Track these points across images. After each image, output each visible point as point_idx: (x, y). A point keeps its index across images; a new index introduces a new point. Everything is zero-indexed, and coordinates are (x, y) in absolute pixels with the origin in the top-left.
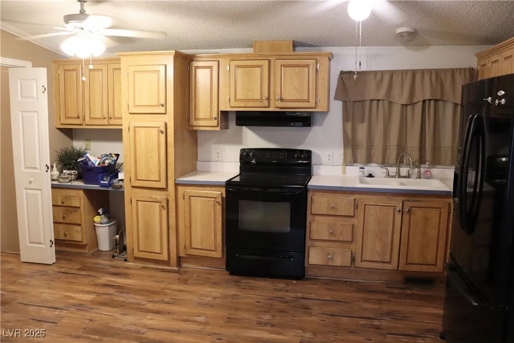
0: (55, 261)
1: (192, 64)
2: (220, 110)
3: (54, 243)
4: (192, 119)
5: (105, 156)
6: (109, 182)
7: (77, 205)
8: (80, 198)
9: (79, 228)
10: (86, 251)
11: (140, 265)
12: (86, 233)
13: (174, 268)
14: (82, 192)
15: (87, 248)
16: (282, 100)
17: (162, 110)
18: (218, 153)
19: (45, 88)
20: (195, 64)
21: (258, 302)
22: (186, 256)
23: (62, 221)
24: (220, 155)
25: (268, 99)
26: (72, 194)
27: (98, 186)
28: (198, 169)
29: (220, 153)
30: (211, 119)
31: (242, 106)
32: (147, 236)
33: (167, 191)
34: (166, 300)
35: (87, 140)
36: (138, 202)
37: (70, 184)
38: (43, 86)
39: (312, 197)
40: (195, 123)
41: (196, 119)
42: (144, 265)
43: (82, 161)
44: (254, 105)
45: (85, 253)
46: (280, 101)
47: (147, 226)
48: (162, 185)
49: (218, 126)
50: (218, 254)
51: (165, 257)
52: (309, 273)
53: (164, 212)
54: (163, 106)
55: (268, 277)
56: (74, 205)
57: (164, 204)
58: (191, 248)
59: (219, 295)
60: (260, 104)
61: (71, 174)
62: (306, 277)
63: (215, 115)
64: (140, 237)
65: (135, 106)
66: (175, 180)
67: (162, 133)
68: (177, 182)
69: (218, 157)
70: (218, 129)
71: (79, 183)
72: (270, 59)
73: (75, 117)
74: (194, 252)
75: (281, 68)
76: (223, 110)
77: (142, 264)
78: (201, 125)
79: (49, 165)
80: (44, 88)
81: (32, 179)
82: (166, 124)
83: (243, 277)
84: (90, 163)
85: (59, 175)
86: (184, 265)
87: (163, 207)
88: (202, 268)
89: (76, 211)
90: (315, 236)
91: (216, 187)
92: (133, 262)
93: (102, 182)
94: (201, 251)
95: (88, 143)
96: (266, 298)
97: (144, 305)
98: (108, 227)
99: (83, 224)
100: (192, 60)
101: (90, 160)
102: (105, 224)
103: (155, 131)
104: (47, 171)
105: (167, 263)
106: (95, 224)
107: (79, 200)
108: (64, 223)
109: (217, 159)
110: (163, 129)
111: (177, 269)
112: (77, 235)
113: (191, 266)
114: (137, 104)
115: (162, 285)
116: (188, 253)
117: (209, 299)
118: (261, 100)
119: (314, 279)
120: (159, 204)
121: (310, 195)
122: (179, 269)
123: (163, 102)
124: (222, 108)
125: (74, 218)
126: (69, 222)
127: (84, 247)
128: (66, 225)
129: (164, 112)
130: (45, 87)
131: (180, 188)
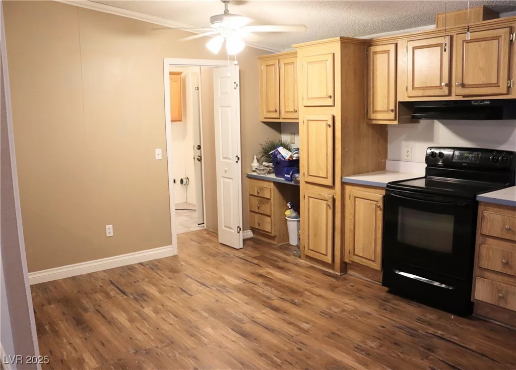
0: (242, 247)
1: (370, 49)
2: (398, 100)
3: (242, 229)
4: (371, 111)
5: (296, 150)
6: (291, 176)
7: (268, 197)
8: (271, 189)
9: (268, 219)
10: (275, 243)
11: (309, 263)
12: (275, 225)
13: (337, 273)
14: (272, 184)
15: (276, 239)
16: (463, 85)
17: (330, 102)
18: (408, 152)
19: (237, 85)
20: (373, 49)
21: (382, 327)
22: (350, 262)
23: (257, 210)
24: (409, 154)
25: (449, 85)
26: (265, 186)
27: (283, 179)
28: (387, 169)
29: (410, 152)
30: (387, 111)
31: (420, 95)
32: (316, 235)
33: (334, 189)
34: (296, 301)
35: (292, 134)
36: (310, 198)
37: (264, 176)
38: (235, 83)
39: (482, 213)
40: (373, 116)
41: (374, 112)
42: (312, 265)
43: (272, 154)
44: (432, 94)
45: (274, 244)
46: (460, 87)
47: (316, 224)
48: (329, 182)
49: (396, 120)
50: (377, 266)
51: (329, 259)
52: (478, 311)
53: (330, 212)
54: (330, 97)
55: (425, 304)
56: (266, 197)
57: (330, 203)
58: (354, 254)
59: (350, 308)
60: (438, 92)
61: (268, 167)
62: (473, 315)
63: (392, 107)
64: (310, 235)
65: (309, 98)
66: (342, 178)
67: (329, 126)
68: (343, 181)
69: (408, 156)
70: (396, 123)
71: (273, 176)
72: (452, 34)
73: (273, 111)
74: (357, 260)
75: (463, 44)
76: (401, 101)
77: (312, 263)
78: (378, 118)
79: (240, 156)
80: (235, 84)
81: (226, 169)
82: (334, 117)
83: (397, 297)
84: (279, 156)
85: (259, 166)
86: (350, 272)
87: (329, 205)
88: (365, 278)
89: (267, 202)
90: (484, 263)
91: (380, 189)
92: (304, 260)
93: (286, 175)
94: (363, 260)
95: (293, 136)
96: (398, 325)
97: (272, 300)
98: (296, 222)
99: (272, 216)
100: (371, 45)
101: (280, 153)
102: (294, 218)
103: (324, 124)
104: (237, 162)
105: (332, 266)
106: (286, 218)
107: (270, 191)
108: (257, 213)
109: (406, 158)
110: (330, 123)
111: (339, 274)
112: (267, 226)
113: (357, 274)
114: (309, 97)
115: (308, 287)
116: (351, 259)
117: (336, 310)
118: (440, 87)
119: (483, 320)
120: (326, 202)
121: (481, 208)
122: (341, 275)
123: (331, 94)
124: (400, 99)
125: (266, 209)
126: (262, 212)
127: (273, 238)
128: (260, 216)
129: (331, 104)
130: (237, 83)
131: (348, 188)
